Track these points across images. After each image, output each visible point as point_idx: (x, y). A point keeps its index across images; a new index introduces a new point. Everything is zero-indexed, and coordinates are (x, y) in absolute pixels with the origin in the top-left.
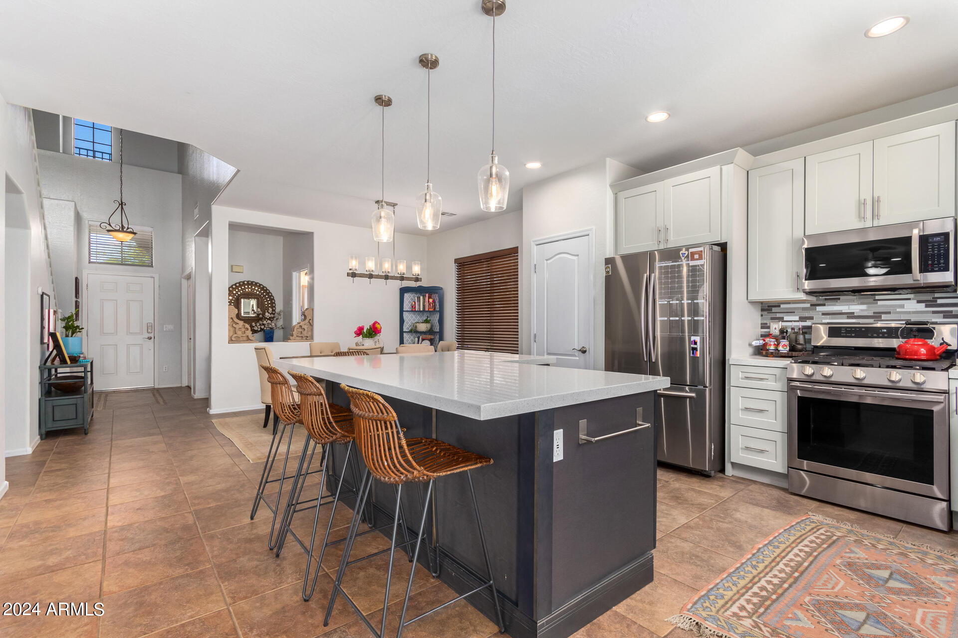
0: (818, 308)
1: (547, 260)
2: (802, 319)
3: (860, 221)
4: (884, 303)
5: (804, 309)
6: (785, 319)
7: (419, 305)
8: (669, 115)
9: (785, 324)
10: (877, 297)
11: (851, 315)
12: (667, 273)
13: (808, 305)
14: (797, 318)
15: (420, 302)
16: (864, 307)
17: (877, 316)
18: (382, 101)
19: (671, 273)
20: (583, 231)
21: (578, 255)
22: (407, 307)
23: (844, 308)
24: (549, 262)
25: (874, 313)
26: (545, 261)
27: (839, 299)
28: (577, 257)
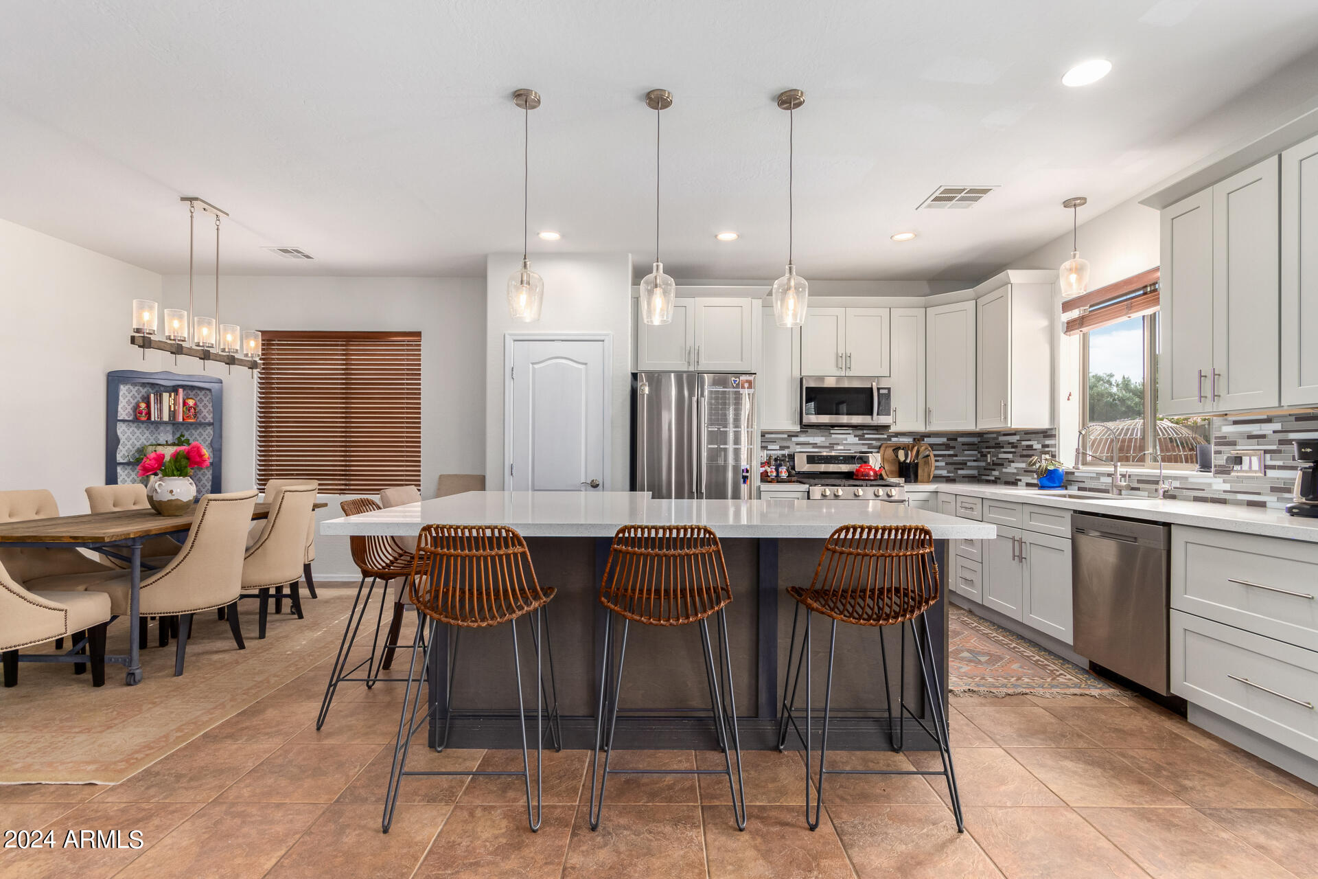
0: (794, 439)
1: (533, 364)
2: (782, 448)
3: (838, 370)
4: (837, 435)
5: (783, 439)
6: (769, 447)
7: (161, 410)
8: (738, 236)
9: (769, 452)
10: (832, 432)
11: (815, 445)
12: (717, 398)
13: (786, 436)
14: (778, 447)
15: (161, 402)
16: (823, 439)
17: (831, 447)
18: (523, 98)
19: (722, 398)
20: (583, 335)
21: (586, 364)
22: (124, 410)
23: (811, 440)
24: (536, 366)
25: (830, 444)
26: (531, 365)
27: (807, 431)
28: (584, 366)
